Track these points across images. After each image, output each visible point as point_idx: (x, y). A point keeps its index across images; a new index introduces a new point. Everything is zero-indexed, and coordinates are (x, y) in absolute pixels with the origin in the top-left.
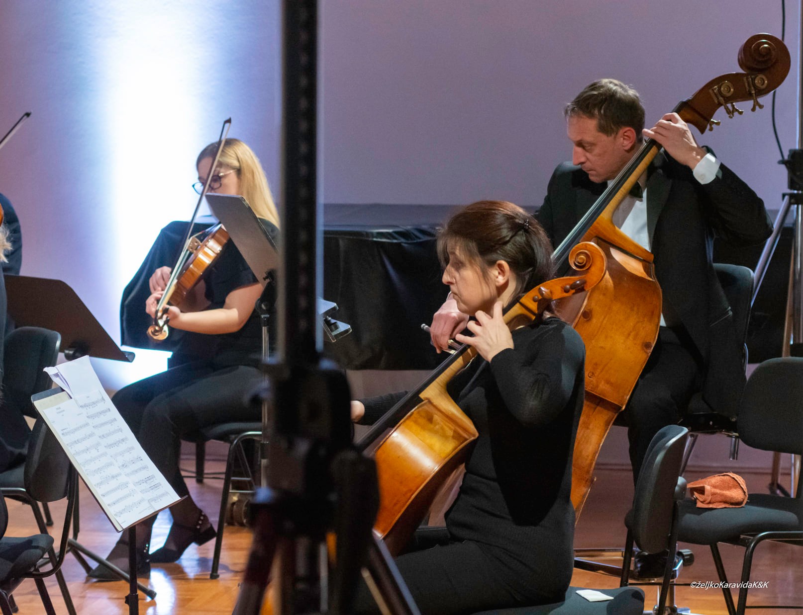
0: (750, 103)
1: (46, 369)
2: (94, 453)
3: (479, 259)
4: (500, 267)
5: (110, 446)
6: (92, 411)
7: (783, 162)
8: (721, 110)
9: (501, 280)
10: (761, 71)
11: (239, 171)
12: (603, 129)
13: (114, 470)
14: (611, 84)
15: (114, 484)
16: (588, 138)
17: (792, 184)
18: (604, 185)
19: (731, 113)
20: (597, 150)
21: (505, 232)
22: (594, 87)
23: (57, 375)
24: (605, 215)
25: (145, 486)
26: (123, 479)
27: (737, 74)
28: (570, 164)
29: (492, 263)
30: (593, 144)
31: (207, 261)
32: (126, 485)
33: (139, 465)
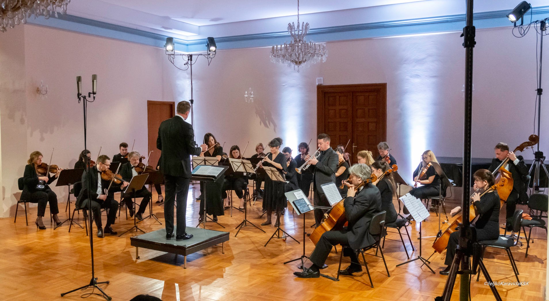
0: (531, 147)
3: (481, 180)
4: (485, 182)
7: (534, 154)
8: (525, 148)
9: (486, 184)
10: (533, 141)
11: (430, 156)
12: (501, 151)
14: (502, 143)
16: (499, 153)
17: (536, 158)
18: (502, 161)
20: (501, 155)
21: (487, 176)
22: (499, 144)
24: (503, 166)
27: (528, 142)
28: (496, 158)
29: (484, 181)
30: (500, 154)
31: (425, 172)
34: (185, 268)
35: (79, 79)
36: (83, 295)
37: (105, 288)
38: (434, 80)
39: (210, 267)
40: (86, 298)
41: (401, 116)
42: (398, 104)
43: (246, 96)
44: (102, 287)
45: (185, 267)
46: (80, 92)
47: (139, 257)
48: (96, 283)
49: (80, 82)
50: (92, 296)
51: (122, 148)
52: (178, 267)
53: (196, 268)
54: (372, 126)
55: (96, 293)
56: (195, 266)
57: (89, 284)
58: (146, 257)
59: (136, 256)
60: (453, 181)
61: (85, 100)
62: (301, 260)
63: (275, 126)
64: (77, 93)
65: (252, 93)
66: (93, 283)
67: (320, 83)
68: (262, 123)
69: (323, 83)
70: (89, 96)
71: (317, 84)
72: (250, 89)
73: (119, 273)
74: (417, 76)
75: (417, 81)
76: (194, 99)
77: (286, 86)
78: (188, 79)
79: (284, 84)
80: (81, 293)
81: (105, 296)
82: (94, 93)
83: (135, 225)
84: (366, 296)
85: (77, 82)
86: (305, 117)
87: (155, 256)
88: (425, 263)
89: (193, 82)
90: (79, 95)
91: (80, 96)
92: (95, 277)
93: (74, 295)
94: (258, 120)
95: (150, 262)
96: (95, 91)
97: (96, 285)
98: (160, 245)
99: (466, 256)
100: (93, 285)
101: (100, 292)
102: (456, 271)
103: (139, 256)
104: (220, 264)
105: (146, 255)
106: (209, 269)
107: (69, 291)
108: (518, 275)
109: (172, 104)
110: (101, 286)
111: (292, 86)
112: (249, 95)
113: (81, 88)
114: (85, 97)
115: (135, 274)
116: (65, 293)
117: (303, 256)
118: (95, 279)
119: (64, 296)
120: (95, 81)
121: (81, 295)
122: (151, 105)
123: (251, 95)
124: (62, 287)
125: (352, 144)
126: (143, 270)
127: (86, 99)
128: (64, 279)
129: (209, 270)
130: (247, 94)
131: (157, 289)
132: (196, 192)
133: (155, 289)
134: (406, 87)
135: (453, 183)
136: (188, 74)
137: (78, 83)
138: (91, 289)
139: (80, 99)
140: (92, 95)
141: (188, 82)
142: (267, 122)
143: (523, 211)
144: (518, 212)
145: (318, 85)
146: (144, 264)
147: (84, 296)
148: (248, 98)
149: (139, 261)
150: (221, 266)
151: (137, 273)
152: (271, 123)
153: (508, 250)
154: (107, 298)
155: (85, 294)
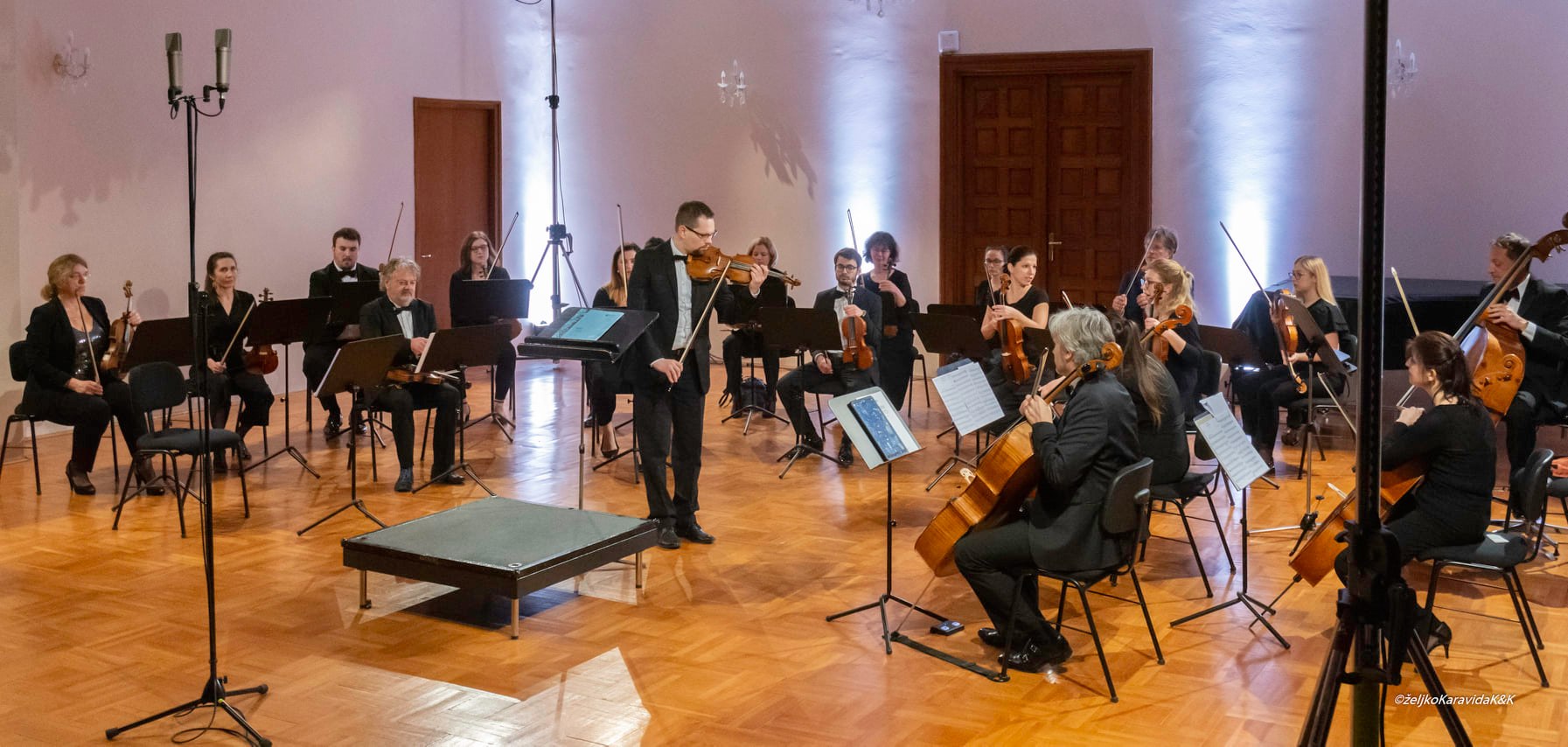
1: (1200, 401)
2: (1225, 447)
4: (1432, 373)
5: (1234, 442)
6: (1224, 423)
8: (1554, 250)
9: (1431, 379)
13: (1235, 456)
15: (1235, 463)
19: (1559, 251)
23: (1206, 404)
25: (1251, 463)
26: (1240, 460)
32: (1241, 463)
33: (1248, 450)
34: (514, 638)
35: (174, 43)
36: (177, 734)
37: (254, 708)
38: (1295, 40)
39: (595, 632)
40: (186, 744)
41: (1195, 151)
42: (1187, 113)
43: (722, 85)
44: (243, 704)
45: (516, 634)
46: (177, 84)
47: (369, 602)
48: (223, 694)
49: (176, 52)
50: (210, 735)
51: (341, 241)
52: (493, 636)
53: (549, 635)
54: (1106, 182)
55: (221, 726)
56: (546, 631)
57: (198, 696)
58: (391, 602)
59: (358, 599)
60: (1348, 357)
61: (193, 110)
62: (879, 607)
63: (812, 177)
64: (167, 85)
65: (742, 75)
66: (212, 694)
67: (949, 48)
68: (772, 169)
69: (958, 48)
70: (206, 99)
71: (941, 51)
72: (735, 63)
73: (302, 655)
74: (1244, 28)
75: (1242, 42)
76: (559, 93)
77: (845, 57)
78: (543, 30)
79: (838, 51)
80: (172, 726)
81: (250, 736)
82: (221, 89)
83: (354, 497)
84: (1077, 726)
85: (166, 52)
86: (903, 152)
87: (419, 600)
88: (1259, 618)
89: (557, 41)
90: (173, 92)
91: (177, 97)
92: (220, 672)
93: (151, 733)
94: (758, 158)
95: (405, 619)
96: (224, 81)
97: (221, 700)
98: (437, 563)
99: (1371, 626)
100: (213, 701)
101: (233, 724)
102: (1338, 673)
103: (368, 598)
104: (626, 623)
105: (394, 595)
106: (591, 639)
107: (133, 721)
108: (1540, 653)
109: (492, 108)
110: (239, 701)
111: (865, 57)
112: (732, 83)
113: (180, 71)
114: (192, 99)
115: (352, 661)
116: (119, 727)
117: (887, 597)
118: (220, 680)
119: (118, 736)
120: (225, 49)
121: (171, 733)
122: (425, 110)
123: (738, 81)
124: (111, 705)
125: (1047, 236)
126: (382, 647)
127: (195, 106)
128: (123, 679)
129: (591, 642)
130: (726, 80)
131: (418, 709)
132: (564, 385)
133: (413, 711)
134: (1210, 63)
135: (1348, 363)
136: (542, 14)
137: (170, 56)
138: (205, 714)
139: (176, 105)
140: (214, 94)
141: (544, 40)
142: (788, 167)
143: (1552, 454)
144: (1538, 457)
145: (943, 53)
146: (384, 626)
147: (181, 738)
148: (729, 91)
149: (369, 615)
150: (628, 629)
151: (360, 657)
152: (799, 170)
153: (1510, 574)
154: (257, 742)
155: (185, 728)
